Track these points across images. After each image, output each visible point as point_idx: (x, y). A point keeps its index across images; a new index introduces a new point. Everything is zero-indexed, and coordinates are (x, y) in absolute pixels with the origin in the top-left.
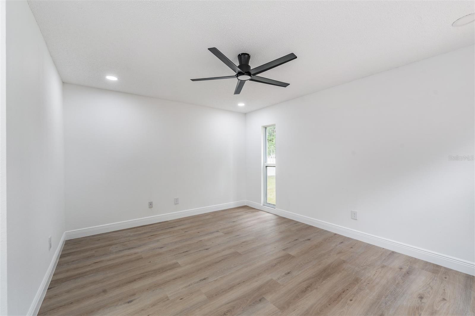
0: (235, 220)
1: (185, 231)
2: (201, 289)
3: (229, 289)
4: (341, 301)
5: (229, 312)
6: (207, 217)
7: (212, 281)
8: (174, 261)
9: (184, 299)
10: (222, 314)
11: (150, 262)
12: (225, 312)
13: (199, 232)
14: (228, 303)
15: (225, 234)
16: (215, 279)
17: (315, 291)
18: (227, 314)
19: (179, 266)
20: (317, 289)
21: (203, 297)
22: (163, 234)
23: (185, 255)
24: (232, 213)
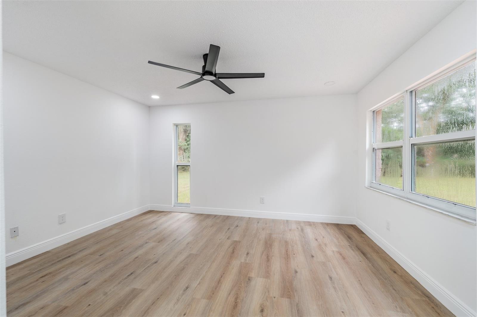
0: (154, 226)
1: (100, 255)
2: (193, 297)
3: (218, 285)
4: (291, 257)
5: (237, 299)
6: (114, 232)
7: (197, 286)
8: (127, 289)
9: (187, 313)
10: (234, 304)
11: (89, 305)
12: (234, 301)
13: (122, 250)
14: (229, 294)
15: (159, 242)
16: (198, 283)
17: (273, 257)
18: (237, 301)
19: (142, 291)
20: (273, 256)
21: (204, 302)
22: (63, 269)
23: (135, 278)
24: (142, 221)
